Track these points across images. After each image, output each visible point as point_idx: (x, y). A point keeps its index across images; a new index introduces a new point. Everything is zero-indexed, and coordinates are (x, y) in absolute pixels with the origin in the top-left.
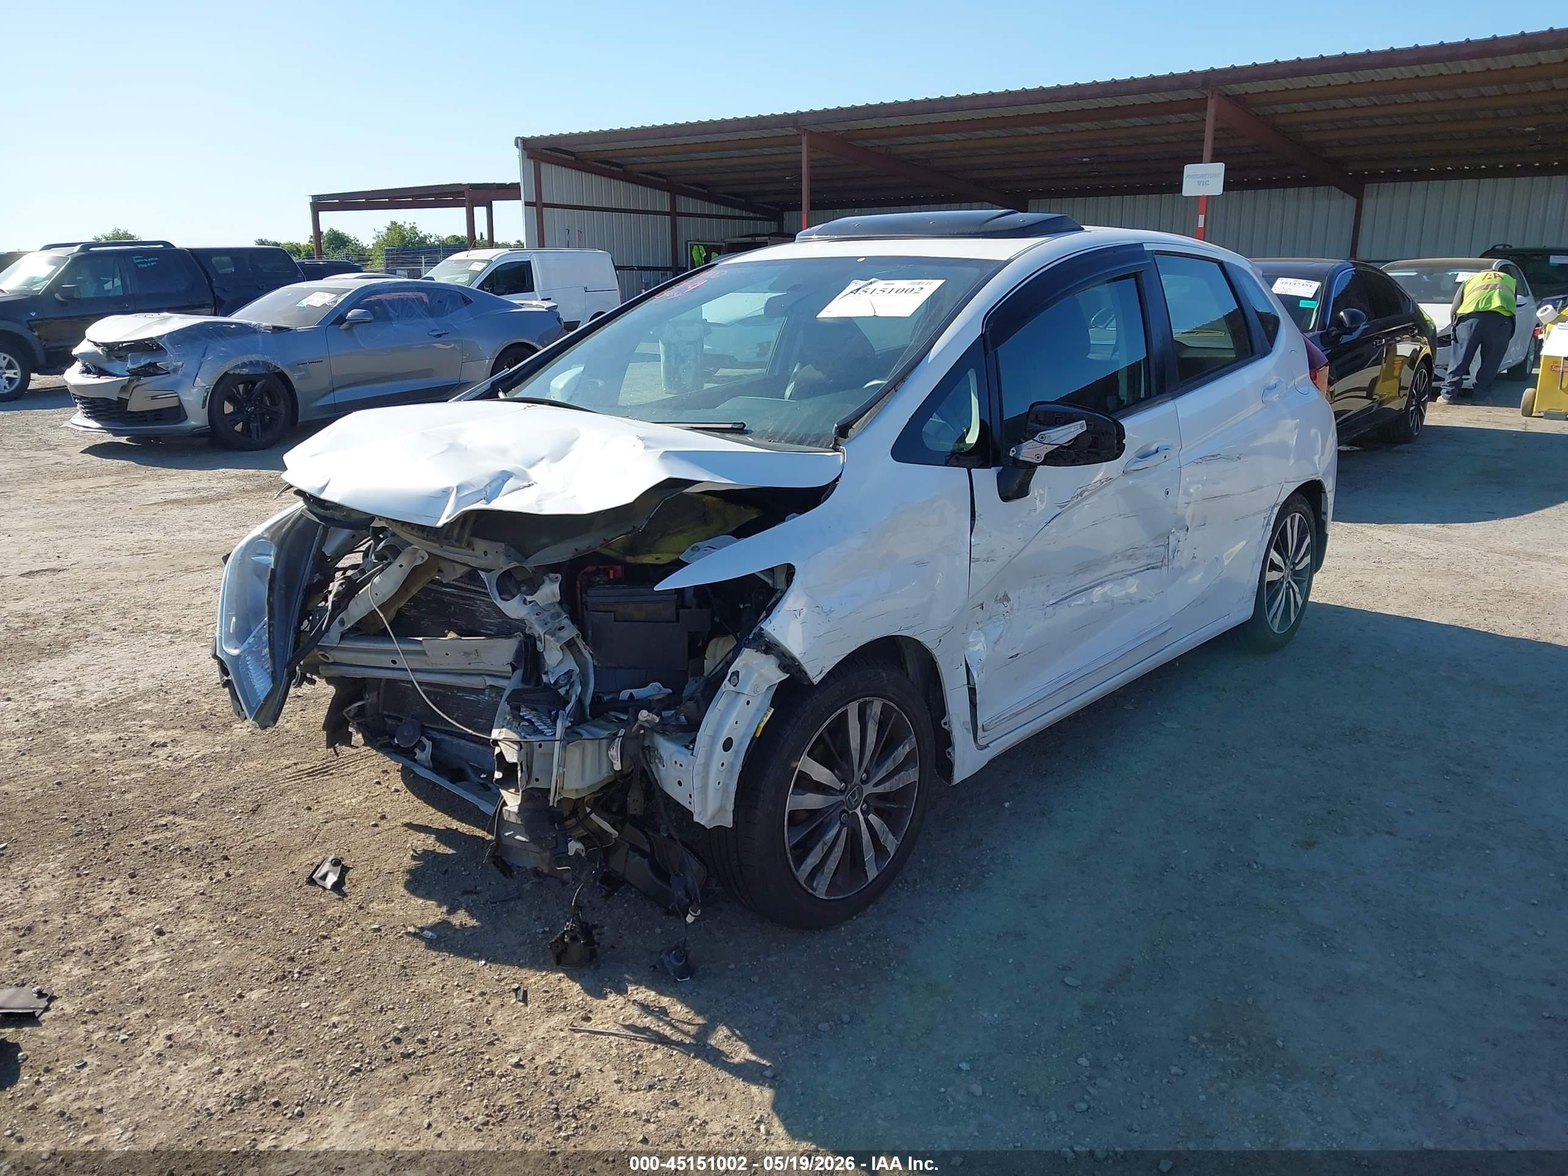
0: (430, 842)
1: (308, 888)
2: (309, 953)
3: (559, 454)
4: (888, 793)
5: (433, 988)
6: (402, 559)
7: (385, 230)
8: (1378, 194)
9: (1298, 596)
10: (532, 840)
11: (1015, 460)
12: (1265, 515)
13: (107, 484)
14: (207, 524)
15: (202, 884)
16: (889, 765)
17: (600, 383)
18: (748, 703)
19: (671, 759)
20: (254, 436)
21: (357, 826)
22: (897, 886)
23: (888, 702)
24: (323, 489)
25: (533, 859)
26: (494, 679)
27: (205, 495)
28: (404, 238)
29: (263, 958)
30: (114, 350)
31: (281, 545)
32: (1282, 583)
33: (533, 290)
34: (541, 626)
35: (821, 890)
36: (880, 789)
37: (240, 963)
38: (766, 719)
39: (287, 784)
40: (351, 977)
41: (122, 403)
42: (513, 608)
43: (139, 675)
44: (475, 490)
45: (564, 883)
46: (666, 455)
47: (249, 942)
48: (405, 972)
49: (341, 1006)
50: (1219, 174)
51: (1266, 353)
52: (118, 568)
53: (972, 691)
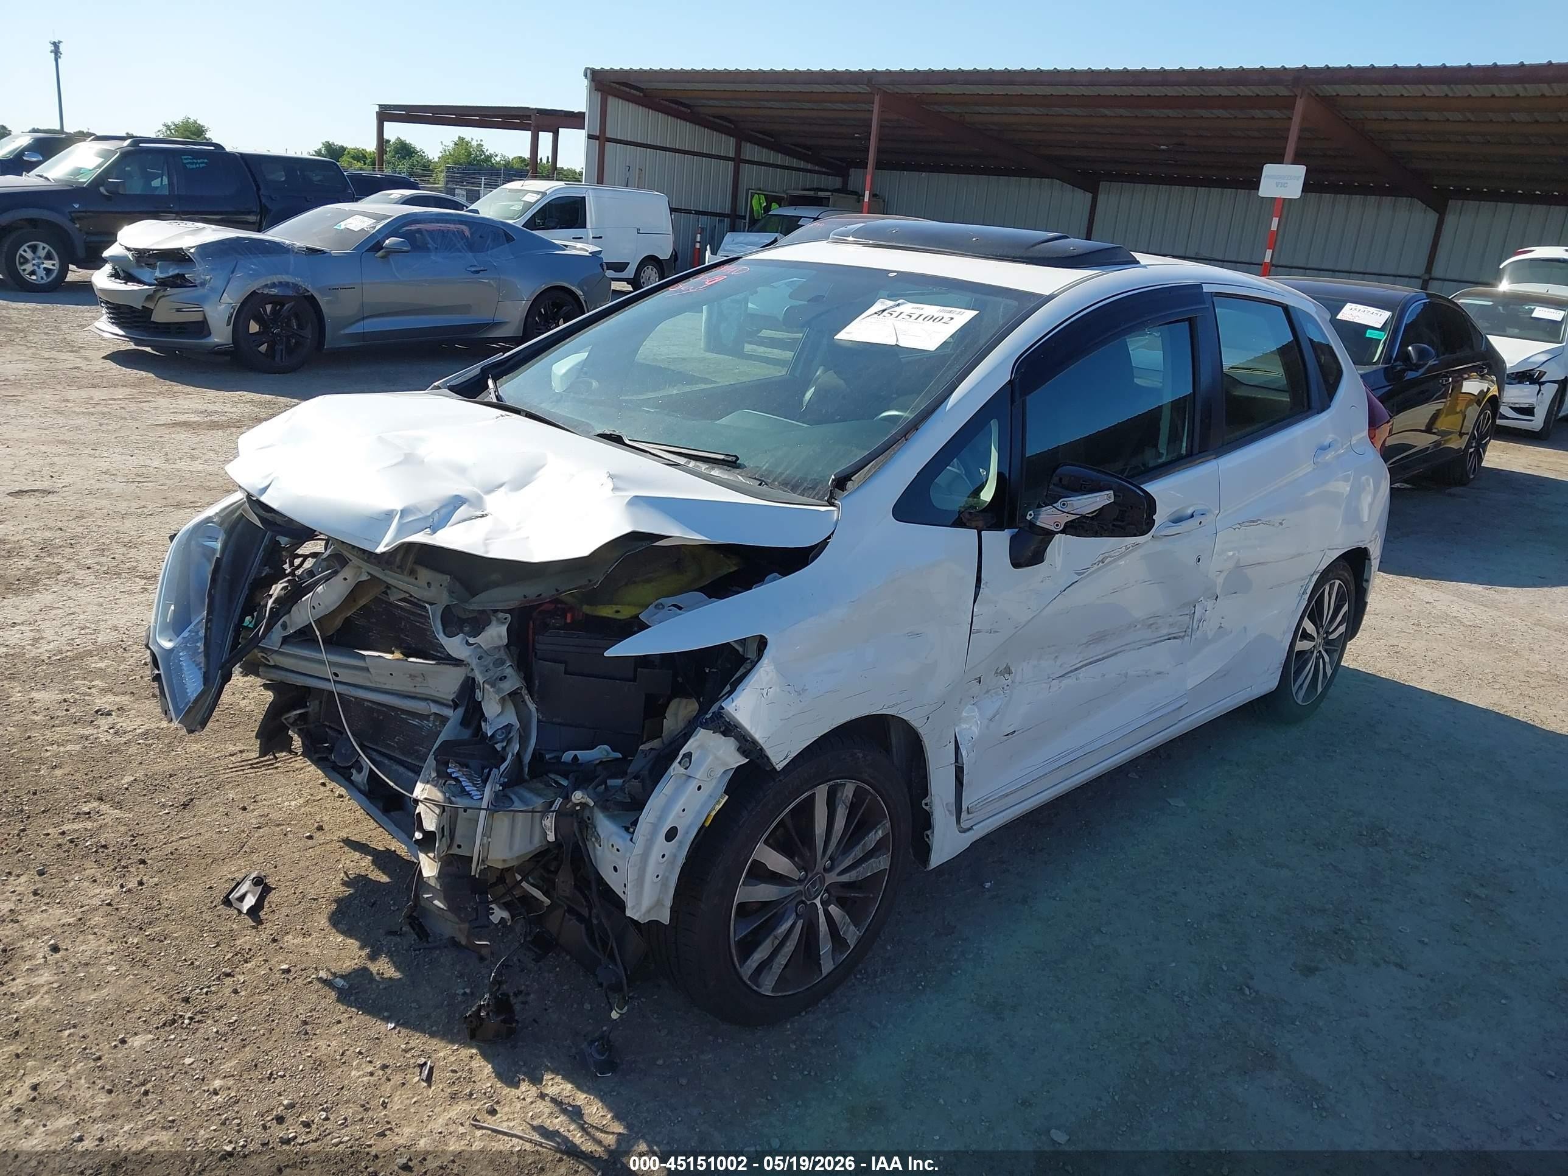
0: (364, 865)
1: (223, 910)
2: (206, 993)
3: (521, 482)
4: (855, 882)
5: (332, 1053)
6: (347, 573)
7: (452, 145)
8: (1461, 213)
9: (1328, 667)
10: (450, 909)
11: (1032, 524)
12: (1302, 583)
13: (121, 397)
14: (211, 453)
15: (111, 891)
16: (857, 852)
17: (595, 384)
18: (699, 788)
19: (608, 841)
20: (278, 358)
21: (290, 836)
22: (856, 978)
23: (862, 785)
24: (264, 490)
25: (451, 927)
26: (439, 707)
27: (217, 419)
28: (470, 154)
29: (157, 994)
30: (146, 257)
31: (230, 532)
32: (1312, 652)
33: (585, 227)
34: (481, 673)
35: (767, 986)
36: (845, 878)
37: (130, 997)
38: (718, 807)
39: (226, 776)
40: (246, 1029)
41: (147, 312)
42: (454, 646)
43: (102, 625)
44: (421, 516)
45: (482, 959)
46: (636, 501)
47: (145, 972)
48: (306, 1030)
49: (227, 1066)
50: (1298, 178)
51: (1324, 407)
52: (109, 495)
53: (959, 771)
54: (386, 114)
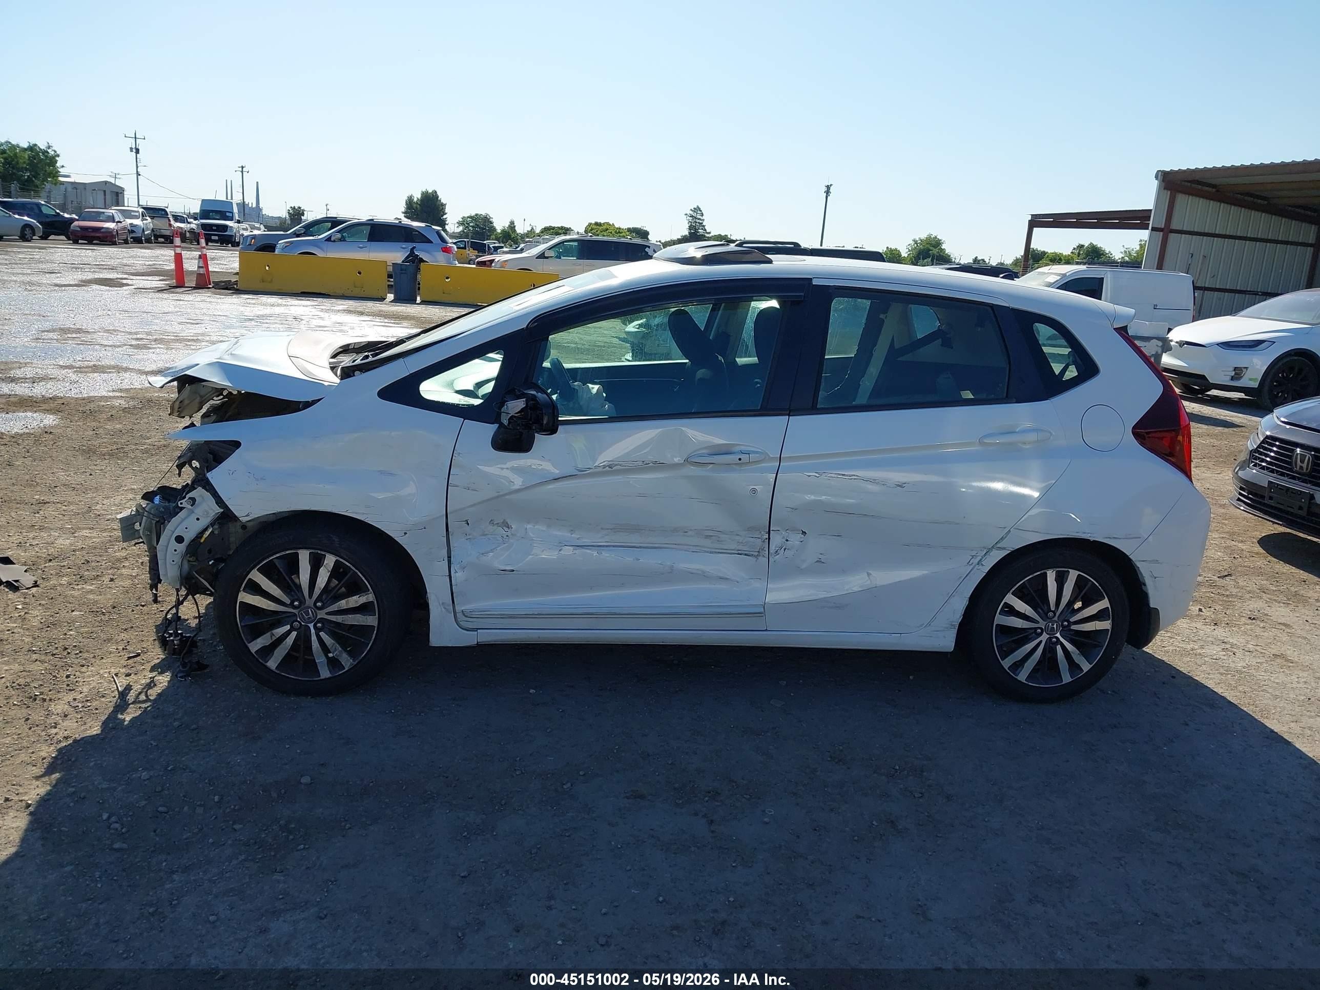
9: (1079, 658)
16: (341, 605)
18: (198, 519)
23: (342, 560)
38: (208, 533)
53: (451, 583)
54: (1036, 222)
